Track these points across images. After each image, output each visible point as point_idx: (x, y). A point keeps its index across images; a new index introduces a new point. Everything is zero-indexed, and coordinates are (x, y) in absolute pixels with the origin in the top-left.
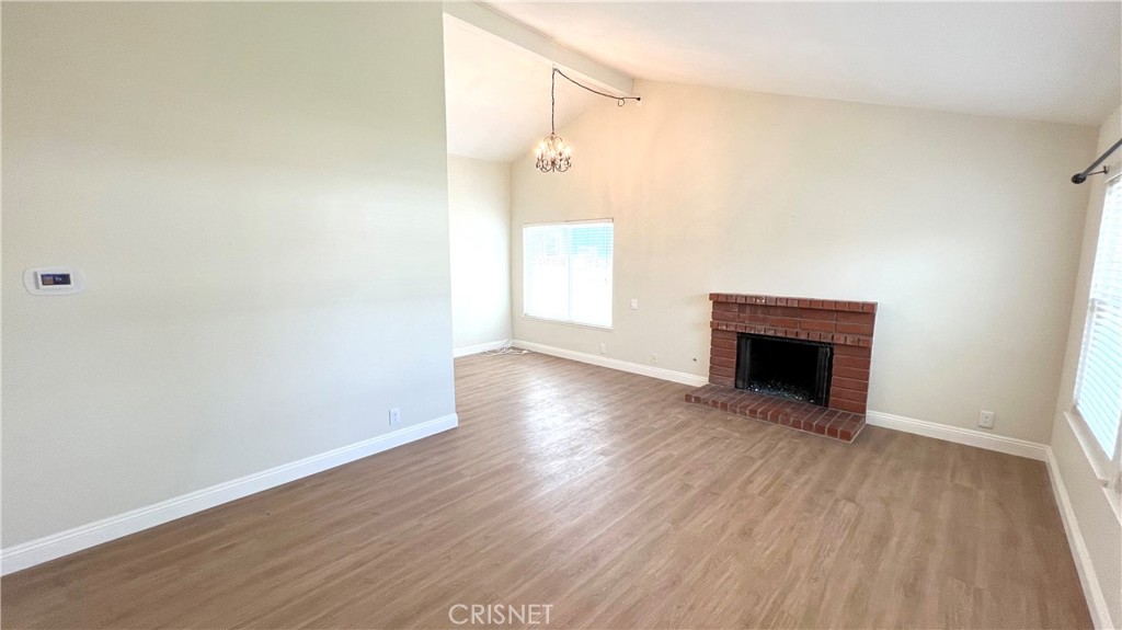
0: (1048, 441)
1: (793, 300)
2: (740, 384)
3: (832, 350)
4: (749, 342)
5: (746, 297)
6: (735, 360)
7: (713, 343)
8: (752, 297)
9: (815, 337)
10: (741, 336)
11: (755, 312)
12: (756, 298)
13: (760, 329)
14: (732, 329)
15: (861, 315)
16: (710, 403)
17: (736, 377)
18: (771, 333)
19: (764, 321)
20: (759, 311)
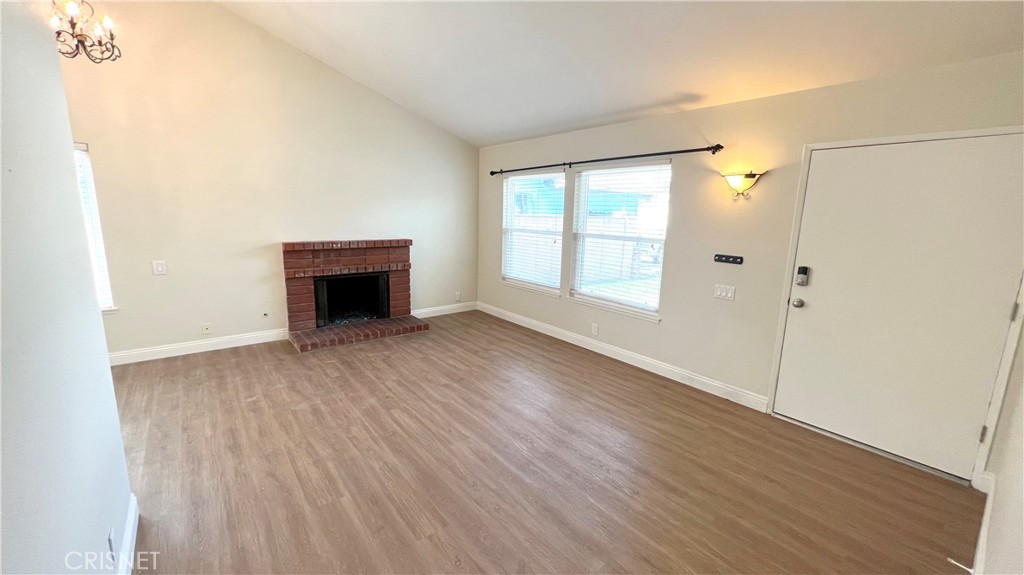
0: (476, 299)
1: (362, 242)
2: (321, 323)
3: (388, 276)
4: (325, 283)
5: (323, 243)
6: (314, 303)
7: (289, 293)
8: (328, 243)
9: (378, 269)
10: (317, 280)
11: (329, 256)
12: (332, 243)
13: (337, 270)
14: (311, 274)
15: (400, 248)
16: (328, 343)
17: (317, 319)
18: (346, 272)
19: (338, 262)
20: (332, 254)
